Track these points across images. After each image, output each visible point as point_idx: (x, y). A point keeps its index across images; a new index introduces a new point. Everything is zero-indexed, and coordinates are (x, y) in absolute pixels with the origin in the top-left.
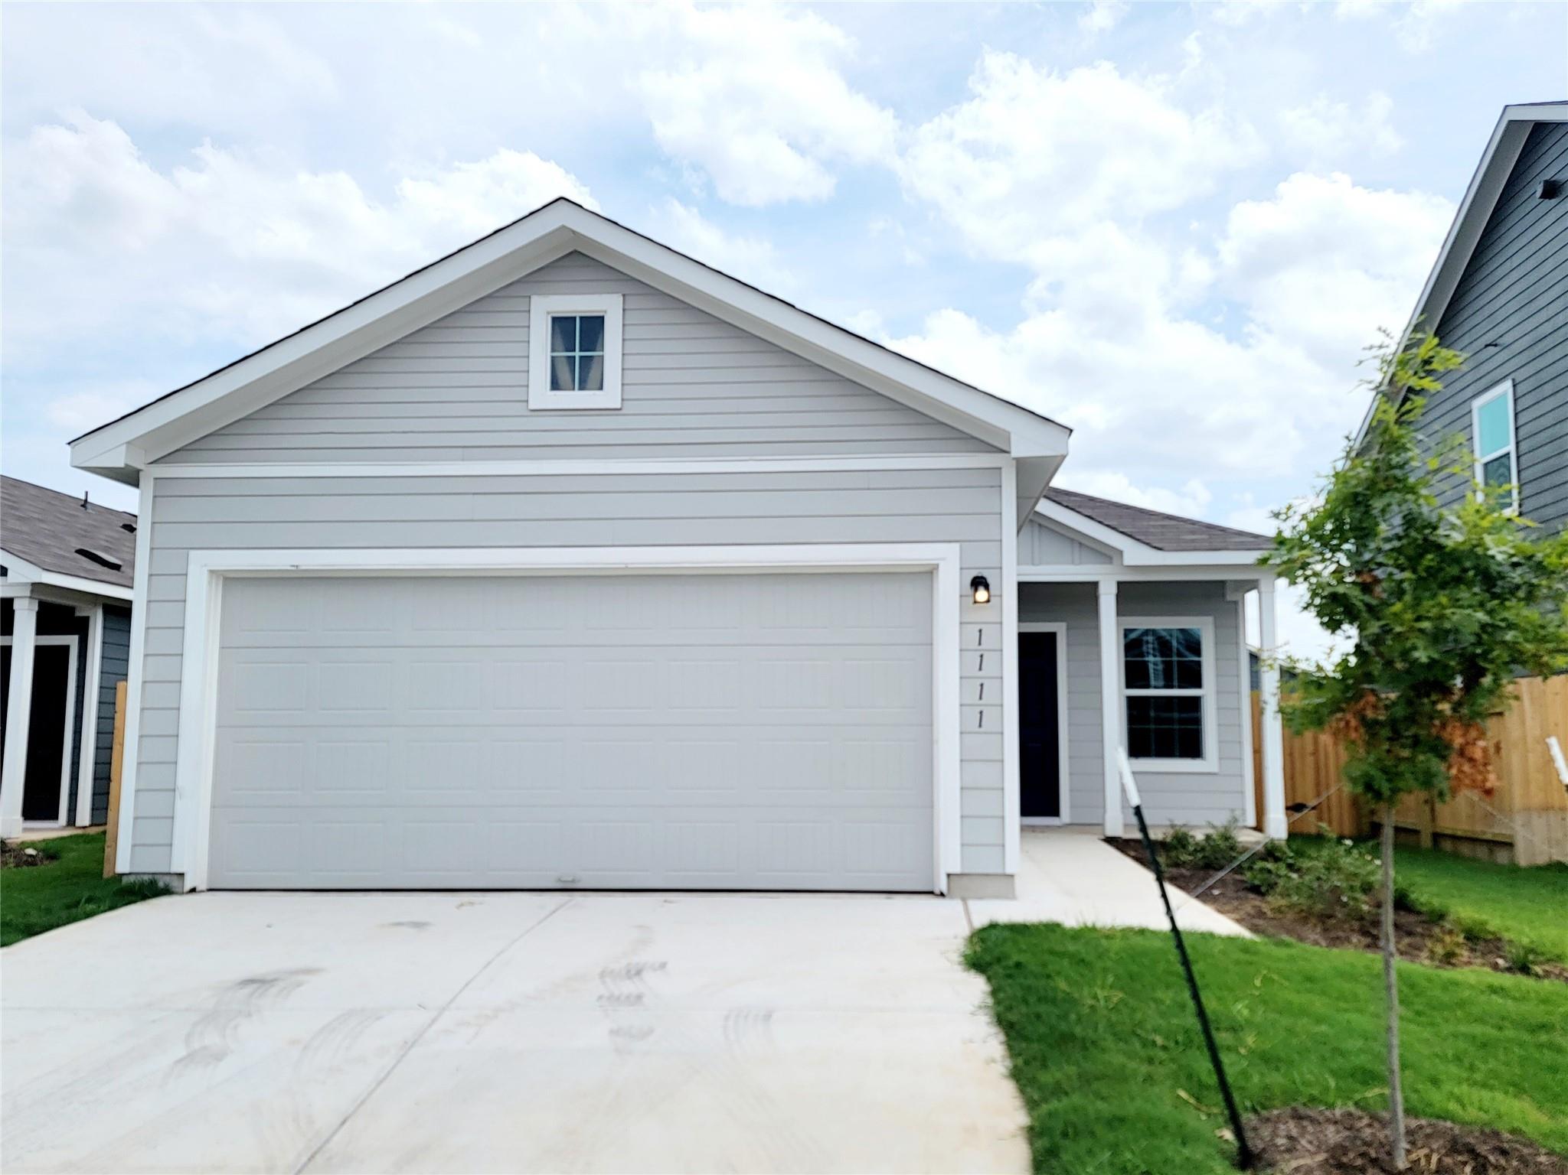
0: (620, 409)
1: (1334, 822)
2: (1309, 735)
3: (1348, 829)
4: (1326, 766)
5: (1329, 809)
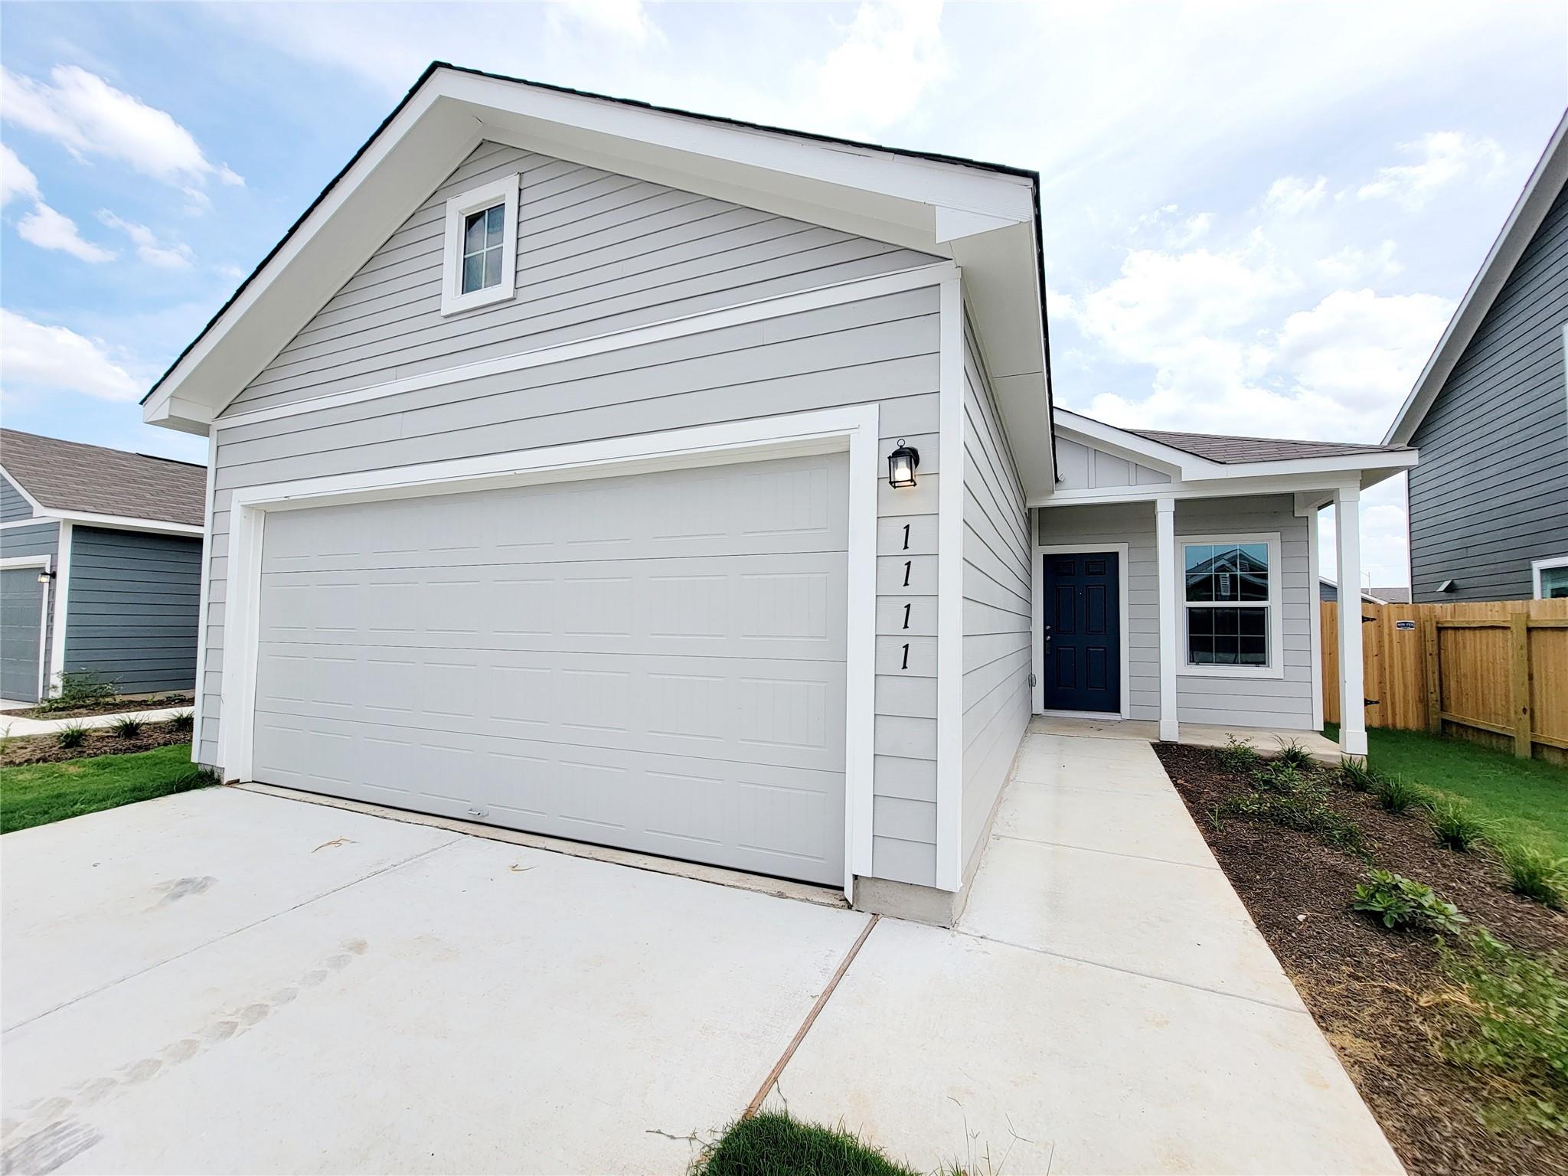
0: (513, 299)
1: (1398, 717)
2: (1374, 639)
3: (1413, 723)
4: (1391, 666)
5: (1393, 704)
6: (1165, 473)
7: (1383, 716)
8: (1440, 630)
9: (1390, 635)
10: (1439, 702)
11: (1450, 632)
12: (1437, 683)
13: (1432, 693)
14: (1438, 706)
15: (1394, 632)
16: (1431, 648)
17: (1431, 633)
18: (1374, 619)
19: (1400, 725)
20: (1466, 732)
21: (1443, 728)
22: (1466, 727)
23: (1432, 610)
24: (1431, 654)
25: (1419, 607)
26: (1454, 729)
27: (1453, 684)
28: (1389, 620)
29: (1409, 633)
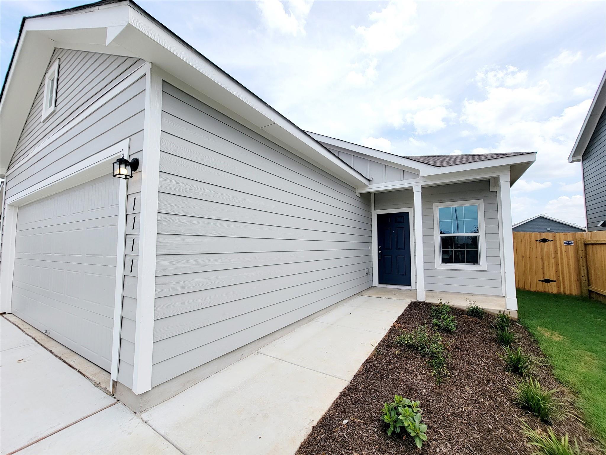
0: (55, 111)
1: (566, 288)
2: (552, 250)
3: (575, 291)
4: (562, 263)
5: (564, 282)
6: (415, 173)
7: (559, 287)
8: (586, 245)
9: (561, 248)
10: (587, 281)
11: (590, 246)
12: (585, 271)
13: (583, 277)
14: (586, 283)
15: (563, 246)
16: (582, 254)
17: (581, 247)
18: (552, 240)
19: (568, 292)
20: (600, 297)
21: (589, 294)
22: (599, 294)
23: (582, 235)
24: (581, 257)
25: (576, 234)
26: (594, 295)
27: (593, 272)
28: (560, 240)
29: (571, 247)
